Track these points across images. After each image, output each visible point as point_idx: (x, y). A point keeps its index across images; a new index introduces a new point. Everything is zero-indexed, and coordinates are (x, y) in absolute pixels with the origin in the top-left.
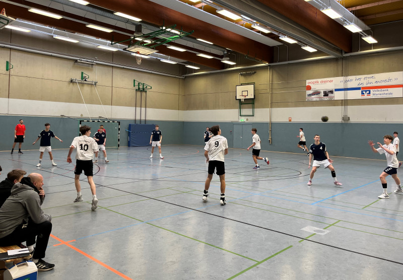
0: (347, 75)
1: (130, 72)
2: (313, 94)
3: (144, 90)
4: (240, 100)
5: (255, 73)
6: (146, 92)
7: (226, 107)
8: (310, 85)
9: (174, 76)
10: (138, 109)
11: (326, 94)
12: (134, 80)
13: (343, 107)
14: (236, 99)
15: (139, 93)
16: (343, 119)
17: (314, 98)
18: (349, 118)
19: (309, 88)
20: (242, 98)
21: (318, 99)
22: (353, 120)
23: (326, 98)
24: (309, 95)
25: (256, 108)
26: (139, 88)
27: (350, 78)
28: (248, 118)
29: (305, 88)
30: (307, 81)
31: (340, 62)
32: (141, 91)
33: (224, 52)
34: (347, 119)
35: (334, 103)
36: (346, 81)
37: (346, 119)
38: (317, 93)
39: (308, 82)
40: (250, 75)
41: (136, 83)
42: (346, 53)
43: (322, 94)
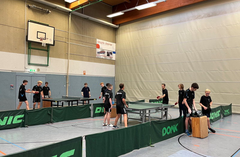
2: (101, 52)
5: (50, 12)
8: (99, 44)
14: (27, 40)
17: (102, 56)
19: (98, 46)
20: (37, 41)
21: (104, 57)
23: (108, 58)
24: (98, 53)
25: (51, 57)
28: (40, 67)
29: (96, 46)
30: (98, 40)
35: (112, 62)
38: (103, 52)
43: (106, 54)
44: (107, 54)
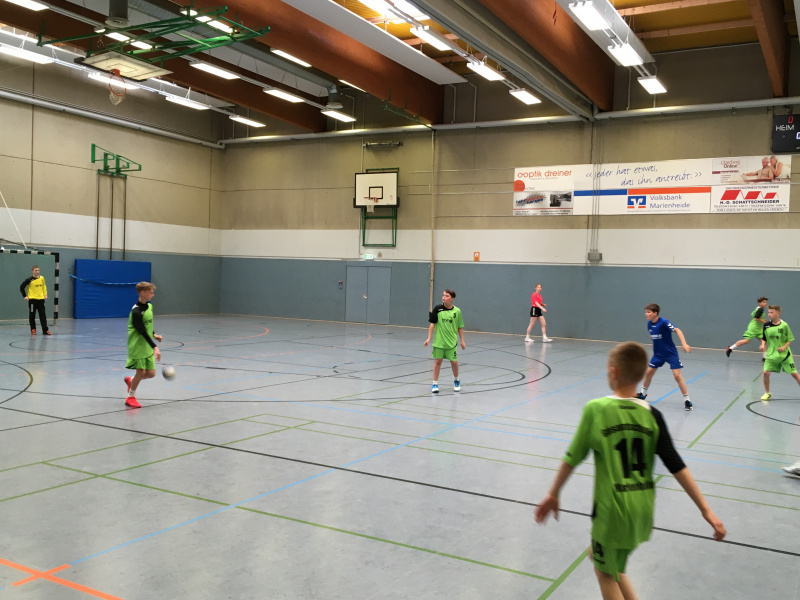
0: (601, 162)
1: (82, 125)
2: (529, 201)
3: (118, 174)
4: (364, 208)
5: (400, 144)
6: (125, 177)
7: (329, 224)
8: (523, 179)
9: (199, 141)
10: (105, 221)
11: (555, 202)
12: (94, 146)
13: (590, 230)
14: (355, 206)
15: (106, 182)
16: (590, 257)
17: (531, 209)
18: (601, 255)
19: (520, 186)
20: (371, 203)
21: (538, 213)
22: (609, 260)
23: (555, 211)
25: (401, 228)
26: (106, 168)
27: (606, 167)
28: (382, 250)
29: (512, 186)
30: (518, 171)
31: (587, 132)
32: (112, 176)
33: (329, 88)
34: (598, 257)
35: (571, 222)
36: (599, 175)
37: (595, 257)
38: (537, 198)
39: (519, 174)
40: (389, 149)
41: (99, 155)
42: (601, 111)
43: (548, 201)
44: (550, 202)
